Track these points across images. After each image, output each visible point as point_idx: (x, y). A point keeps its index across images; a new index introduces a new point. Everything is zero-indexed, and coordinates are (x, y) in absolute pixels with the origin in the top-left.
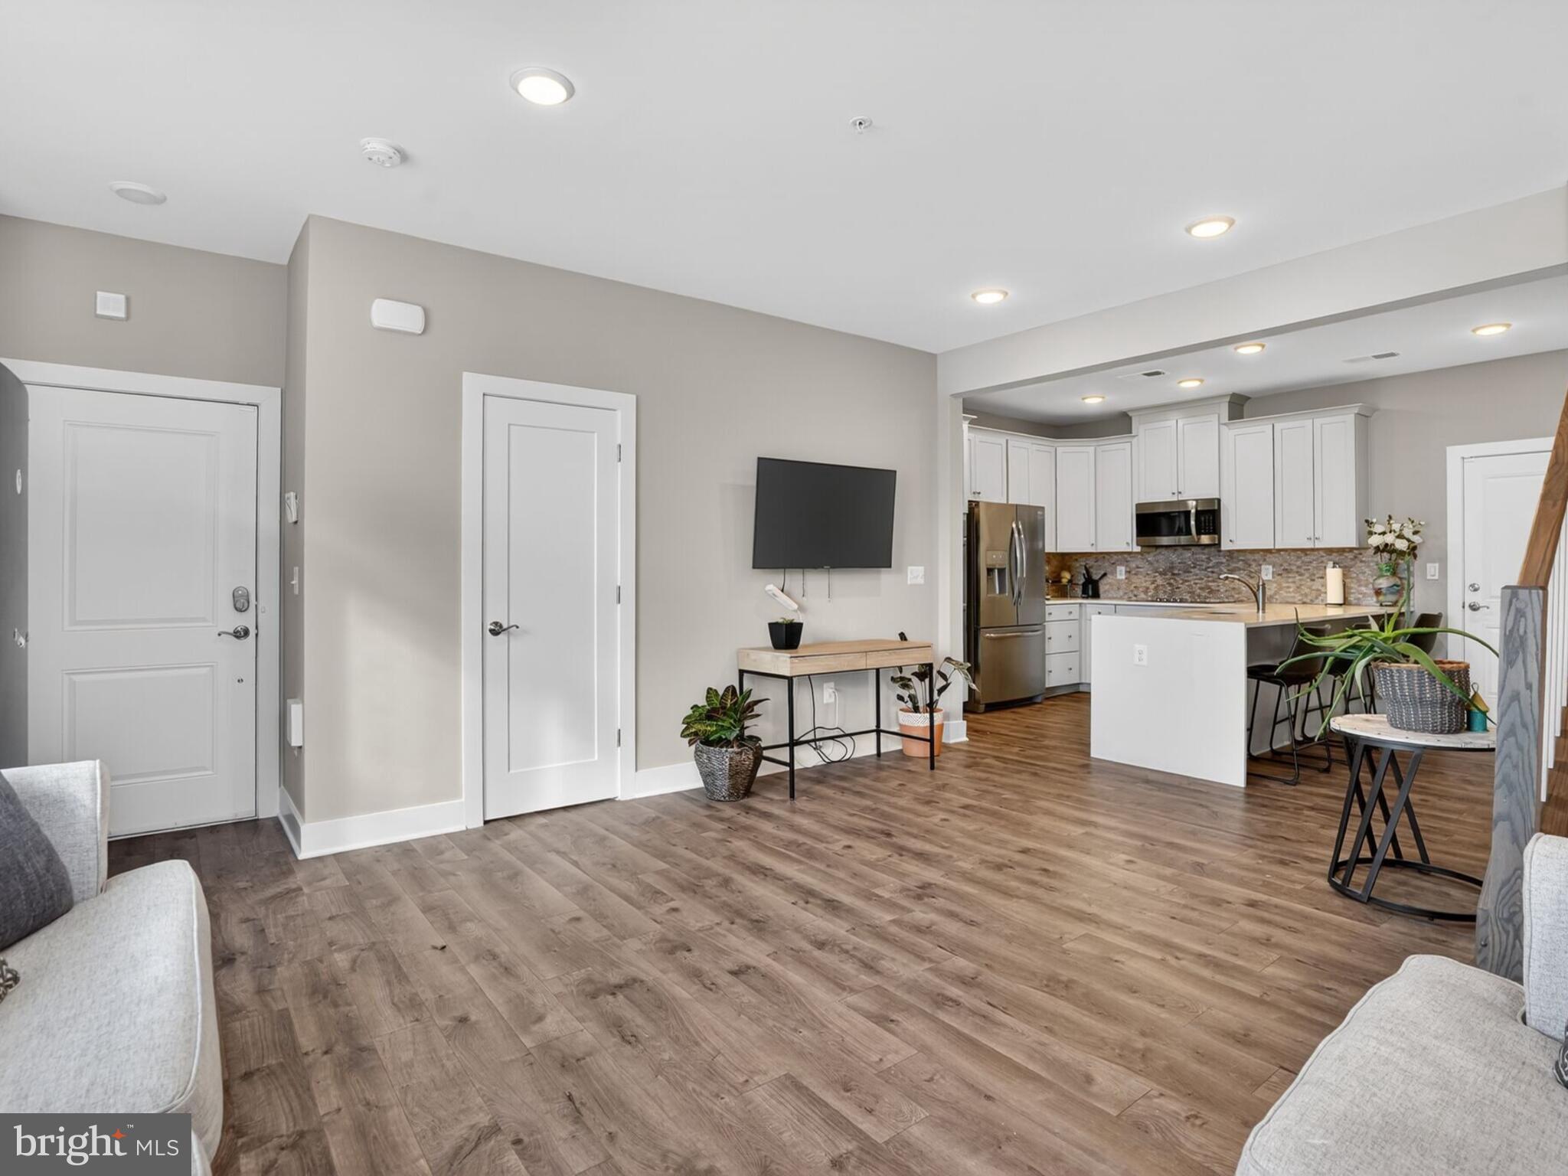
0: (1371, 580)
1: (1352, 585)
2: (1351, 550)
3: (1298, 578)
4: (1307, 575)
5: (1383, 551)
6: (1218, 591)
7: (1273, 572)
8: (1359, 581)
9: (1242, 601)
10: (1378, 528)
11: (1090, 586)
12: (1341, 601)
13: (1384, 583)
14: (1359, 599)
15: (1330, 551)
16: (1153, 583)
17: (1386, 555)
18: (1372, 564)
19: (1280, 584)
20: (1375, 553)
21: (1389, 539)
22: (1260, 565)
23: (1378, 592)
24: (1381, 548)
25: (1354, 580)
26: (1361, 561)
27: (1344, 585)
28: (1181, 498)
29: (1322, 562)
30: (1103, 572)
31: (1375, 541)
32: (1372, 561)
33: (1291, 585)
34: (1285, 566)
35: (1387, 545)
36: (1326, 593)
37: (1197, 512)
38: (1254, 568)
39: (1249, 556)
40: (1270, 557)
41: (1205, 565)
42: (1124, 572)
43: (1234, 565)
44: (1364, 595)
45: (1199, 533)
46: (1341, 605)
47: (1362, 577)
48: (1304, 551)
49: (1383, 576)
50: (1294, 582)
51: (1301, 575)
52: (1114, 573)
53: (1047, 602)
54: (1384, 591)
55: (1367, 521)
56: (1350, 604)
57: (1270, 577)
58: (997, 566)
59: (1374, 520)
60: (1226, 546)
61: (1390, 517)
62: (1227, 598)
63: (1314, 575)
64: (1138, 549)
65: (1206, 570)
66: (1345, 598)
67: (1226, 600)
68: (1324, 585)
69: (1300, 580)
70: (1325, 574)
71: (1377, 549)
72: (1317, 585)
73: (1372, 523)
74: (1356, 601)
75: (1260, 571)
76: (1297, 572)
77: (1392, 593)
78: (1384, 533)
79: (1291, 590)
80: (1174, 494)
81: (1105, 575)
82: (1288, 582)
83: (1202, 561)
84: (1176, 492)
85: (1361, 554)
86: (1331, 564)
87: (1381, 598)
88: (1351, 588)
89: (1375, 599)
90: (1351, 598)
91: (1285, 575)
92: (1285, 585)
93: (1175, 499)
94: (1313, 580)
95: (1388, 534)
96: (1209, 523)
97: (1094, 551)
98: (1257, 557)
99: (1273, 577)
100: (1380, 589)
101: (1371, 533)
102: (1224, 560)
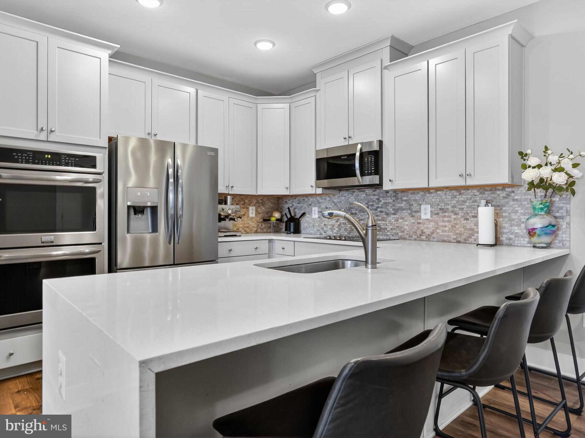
0: (523, 218)
1: (504, 225)
2: (504, 186)
3: (453, 216)
4: (461, 214)
5: (538, 186)
6: (386, 229)
7: (431, 211)
8: (511, 220)
9: (405, 239)
10: (533, 161)
11: (292, 224)
12: (492, 241)
13: (538, 223)
14: (510, 239)
15: (482, 188)
16: (337, 222)
17: (540, 192)
18: (524, 203)
19: (436, 223)
20: (529, 189)
21: (545, 172)
22: (421, 205)
23: (531, 232)
24: (535, 183)
25: (506, 220)
26: (514, 200)
27: (496, 225)
28: (351, 142)
29: (475, 201)
30: (302, 212)
31: (529, 175)
32: (526, 200)
33: (447, 224)
34: (442, 205)
35: (542, 180)
36: (478, 232)
37: (362, 154)
38: (415, 207)
39: (412, 197)
40: (430, 197)
41: (376, 206)
42: (317, 212)
43: (399, 205)
44: (517, 235)
45: (362, 174)
46: (491, 246)
47: (514, 216)
48: (457, 189)
49: (536, 215)
50: (448, 221)
51: (456, 214)
52: (310, 213)
53: (220, 239)
54: (538, 232)
55: (521, 153)
56: (501, 245)
57: (428, 216)
58: (149, 204)
59: (529, 152)
60: (387, 186)
61: (546, 148)
62: (393, 236)
63: (467, 213)
64: (319, 191)
65: (376, 210)
66: (497, 238)
67: (392, 238)
68: (477, 224)
69: (455, 219)
70: (477, 213)
71: (532, 185)
72: (470, 224)
73: (526, 155)
74: (507, 242)
75: (419, 211)
76: (452, 212)
77: (546, 234)
78: (539, 166)
79: (447, 229)
80: (345, 138)
81: (304, 214)
82: (443, 221)
83: (374, 201)
84: (347, 137)
85: (513, 192)
86: (483, 202)
87: (535, 239)
88: (505, 228)
89: (527, 240)
90: (503, 238)
91: (441, 214)
92: (441, 224)
93: (346, 143)
94: (467, 219)
95: (544, 167)
96: (371, 164)
97: (288, 193)
98: (418, 197)
99: (431, 216)
100: (534, 229)
101: (525, 167)
102: (391, 201)
